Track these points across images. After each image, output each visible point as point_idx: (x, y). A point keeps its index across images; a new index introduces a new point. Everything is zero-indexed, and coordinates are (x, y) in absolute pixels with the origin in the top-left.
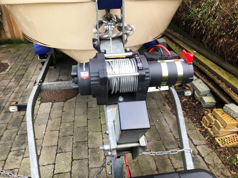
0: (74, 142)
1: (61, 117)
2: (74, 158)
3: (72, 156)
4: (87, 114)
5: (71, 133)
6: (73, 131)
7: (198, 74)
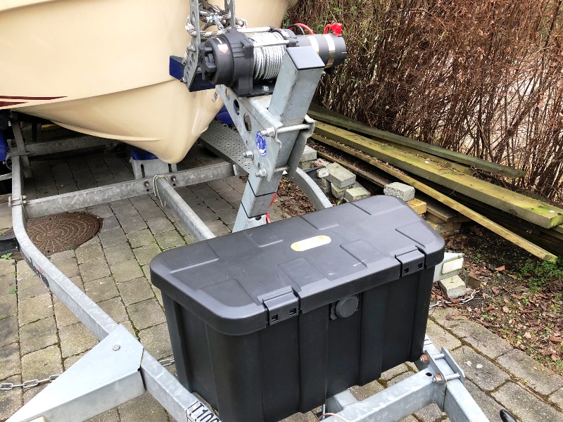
0: (127, 305)
1: (80, 275)
2: (138, 328)
3: (133, 326)
4: (135, 258)
5: (115, 293)
6: (118, 290)
7: (330, 155)
